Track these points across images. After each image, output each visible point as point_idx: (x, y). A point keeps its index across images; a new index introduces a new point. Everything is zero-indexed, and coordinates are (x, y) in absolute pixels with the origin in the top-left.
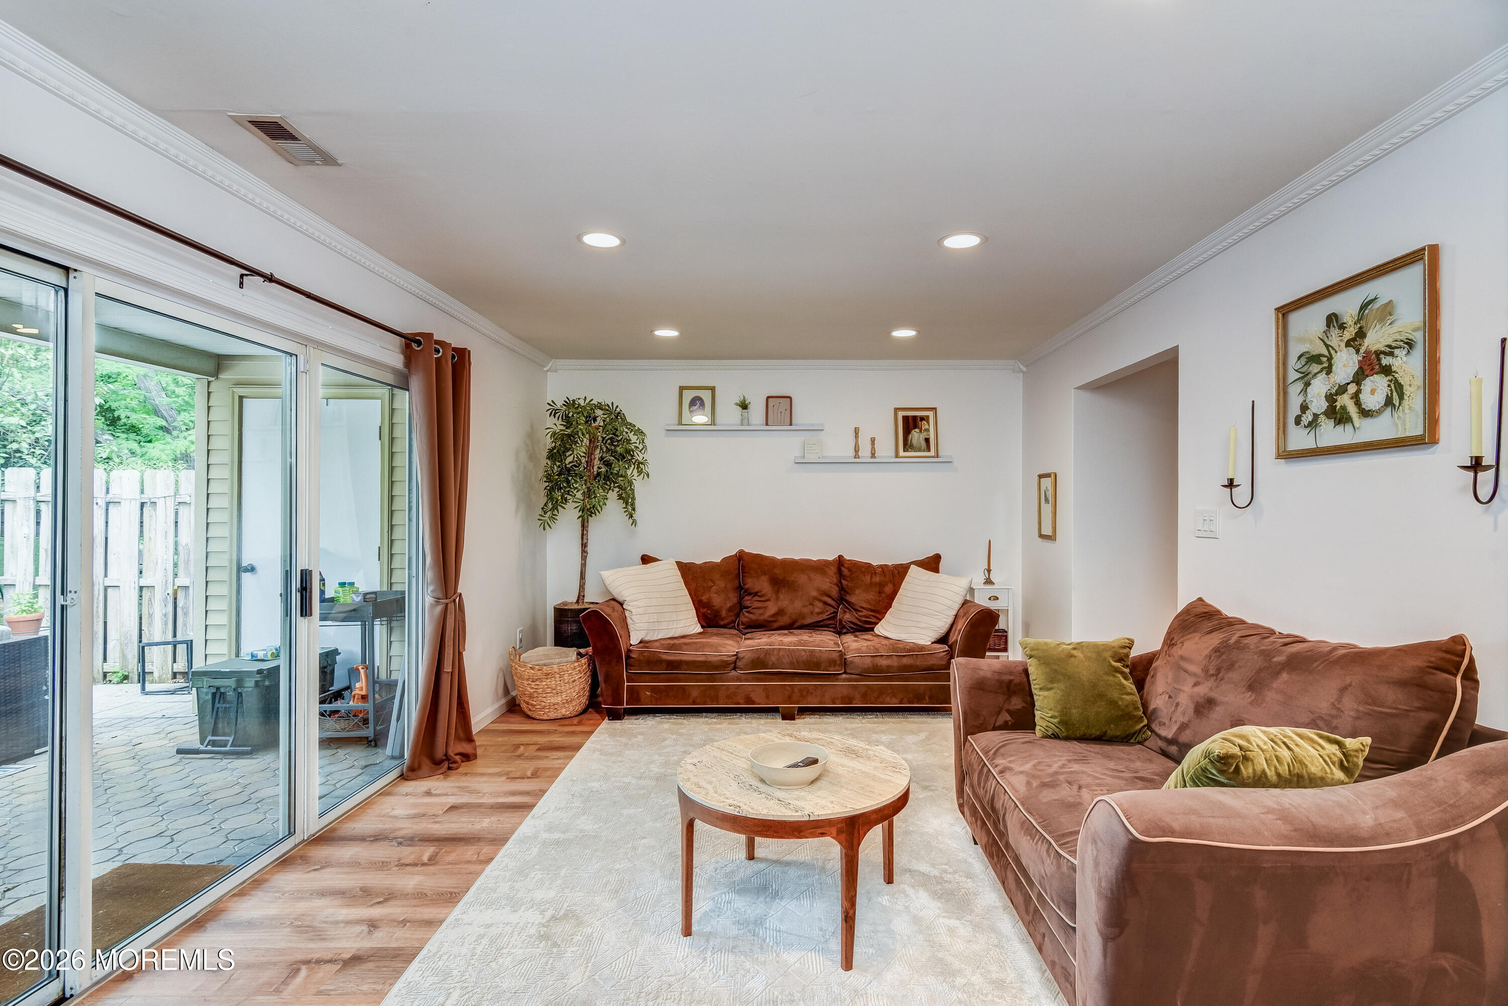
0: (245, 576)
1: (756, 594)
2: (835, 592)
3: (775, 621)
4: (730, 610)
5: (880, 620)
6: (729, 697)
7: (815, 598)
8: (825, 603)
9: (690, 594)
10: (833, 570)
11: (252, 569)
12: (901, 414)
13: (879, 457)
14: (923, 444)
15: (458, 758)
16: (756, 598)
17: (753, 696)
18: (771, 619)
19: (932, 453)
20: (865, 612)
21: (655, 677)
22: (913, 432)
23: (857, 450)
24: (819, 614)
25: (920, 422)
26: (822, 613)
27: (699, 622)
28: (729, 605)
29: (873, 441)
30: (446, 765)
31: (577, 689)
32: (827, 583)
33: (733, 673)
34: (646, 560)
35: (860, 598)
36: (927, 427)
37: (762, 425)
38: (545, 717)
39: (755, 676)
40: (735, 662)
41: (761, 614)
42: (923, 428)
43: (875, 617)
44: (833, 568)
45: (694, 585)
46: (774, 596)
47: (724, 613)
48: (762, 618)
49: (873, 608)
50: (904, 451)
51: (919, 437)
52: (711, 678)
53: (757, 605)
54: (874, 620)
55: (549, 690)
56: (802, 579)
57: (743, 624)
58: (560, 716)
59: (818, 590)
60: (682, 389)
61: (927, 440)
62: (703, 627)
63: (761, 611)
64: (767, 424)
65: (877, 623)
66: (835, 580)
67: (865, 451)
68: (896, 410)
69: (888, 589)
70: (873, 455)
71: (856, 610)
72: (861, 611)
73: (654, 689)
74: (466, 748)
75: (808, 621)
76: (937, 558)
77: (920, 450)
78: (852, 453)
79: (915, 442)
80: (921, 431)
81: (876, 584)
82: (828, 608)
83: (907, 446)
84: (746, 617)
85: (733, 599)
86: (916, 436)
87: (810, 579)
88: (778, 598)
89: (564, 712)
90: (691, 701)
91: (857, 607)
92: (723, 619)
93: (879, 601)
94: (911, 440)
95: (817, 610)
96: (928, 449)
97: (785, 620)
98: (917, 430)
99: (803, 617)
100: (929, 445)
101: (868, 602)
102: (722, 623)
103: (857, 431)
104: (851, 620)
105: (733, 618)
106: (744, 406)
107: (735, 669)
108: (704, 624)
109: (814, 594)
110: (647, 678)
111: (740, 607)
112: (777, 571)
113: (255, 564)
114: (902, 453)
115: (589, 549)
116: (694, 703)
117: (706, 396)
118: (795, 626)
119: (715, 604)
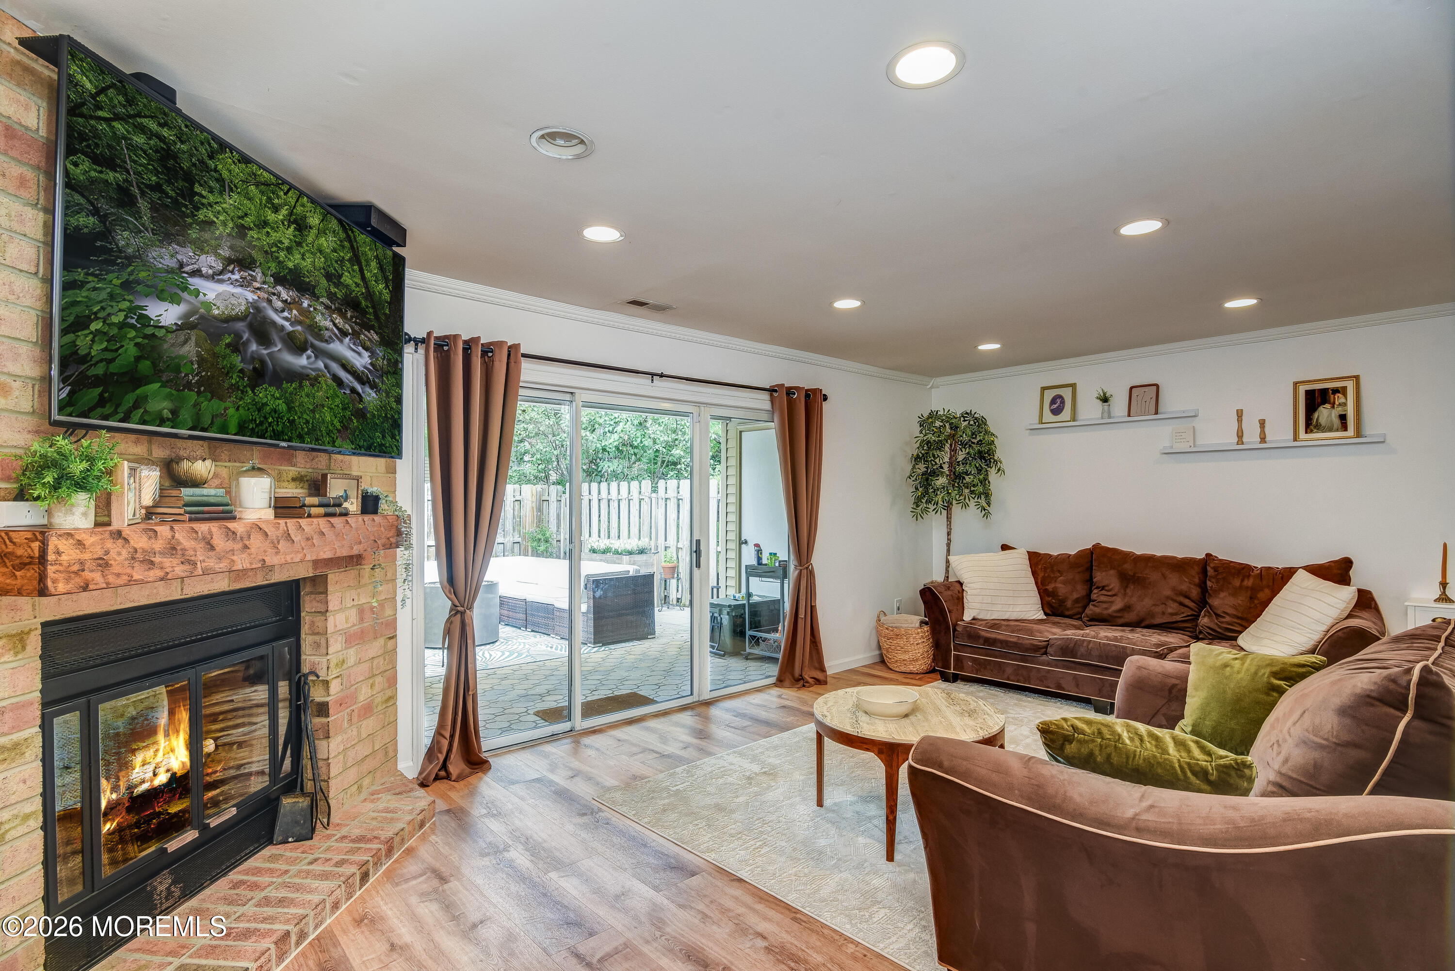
0: (743, 546)
1: (1103, 588)
2: (1195, 592)
3: (1120, 617)
4: (1077, 601)
5: (1246, 628)
6: (1041, 680)
7: (1168, 598)
8: (1181, 604)
9: (1036, 583)
10: (1195, 571)
11: (746, 542)
12: (1302, 389)
13: (1271, 442)
14: (1337, 422)
15: (810, 680)
16: (1104, 592)
17: (1064, 683)
18: (1115, 614)
19: (1351, 431)
20: (1228, 619)
21: (975, 650)
22: (1321, 408)
23: (1240, 435)
24: (1172, 614)
25: (1332, 396)
26: (1176, 614)
27: (1043, 609)
28: (1075, 596)
29: (1262, 423)
30: (801, 683)
31: (921, 651)
32: (1188, 585)
33: (1044, 657)
34: (1005, 547)
35: (1223, 601)
36: (1342, 400)
37: (1124, 416)
38: (897, 669)
39: (1065, 663)
40: (1046, 647)
41: (1106, 609)
42: (1337, 403)
43: (1241, 625)
44: (1196, 568)
45: (1041, 575)
46: (1122, 591)
47: (1069, 604)
48: (1105, 612)
49: (1240, 615)
50: (1306, 433)
51: (1331, 414)
52: (1024, 659)
53: (1103, 598)
54: (1238, 628)
55: (899, 648)
56: (1154, 576)
57: (1087, 616)
58: (908, 670)
59: (1174, 589)
60: (1043, 389)
61: (1343, 418)
62: (1046, 614)
63: (1105, 605)
64: (1129, 415)
65: (1240, 632)
66: (1197, 580)
67: (1252, 435)
68: (1296, 384)
69: (1262, 596)
70: (1263, 439)
71: (1217, 615)
72: (1224, 617)
73: (974, 660)
74: (819, 675)
75: (1158, 620)
76: (1347, 564)
77: (1330, 430)
78: (1235, 439)
79: (1323, 421)
80: (1333, 407)
81: (1247, 588)
82: (1183, 609)
83: (1310, 425)
84: (1091, 609)
85: (1080, 591)
86: (1324, 414)
87: (1164, 577)
88: (1125, 594)
89: (911, 668)
90: (1006, 676)
91: (1219, 612)
92: (1068, 609)
93: (1250, 608)
94: (1317, 420)
95: (1170, 610)
96: (1345, 427)
97: (1131, 617)
98: (1328, 406)
99: (1152, 615)
100: (1346, 423)
101: (1235, 607)
102: (1067, 613)
103: (1240, 414)
104: (1209, 625)
105: (1080, 610)
106: (1105, 399)
107: (1046, 653)
108: (1048, 611)
109: (1168, 593)
110: (969, 650)
111: (1088, 599)
112: (1127, 566)
113: (748, 539)
114: (1302, 435)
115: (952, 536)
116: (1008, 680)
117: (1067, 394)
118: (1143, 625)
119: (1060, 594)
